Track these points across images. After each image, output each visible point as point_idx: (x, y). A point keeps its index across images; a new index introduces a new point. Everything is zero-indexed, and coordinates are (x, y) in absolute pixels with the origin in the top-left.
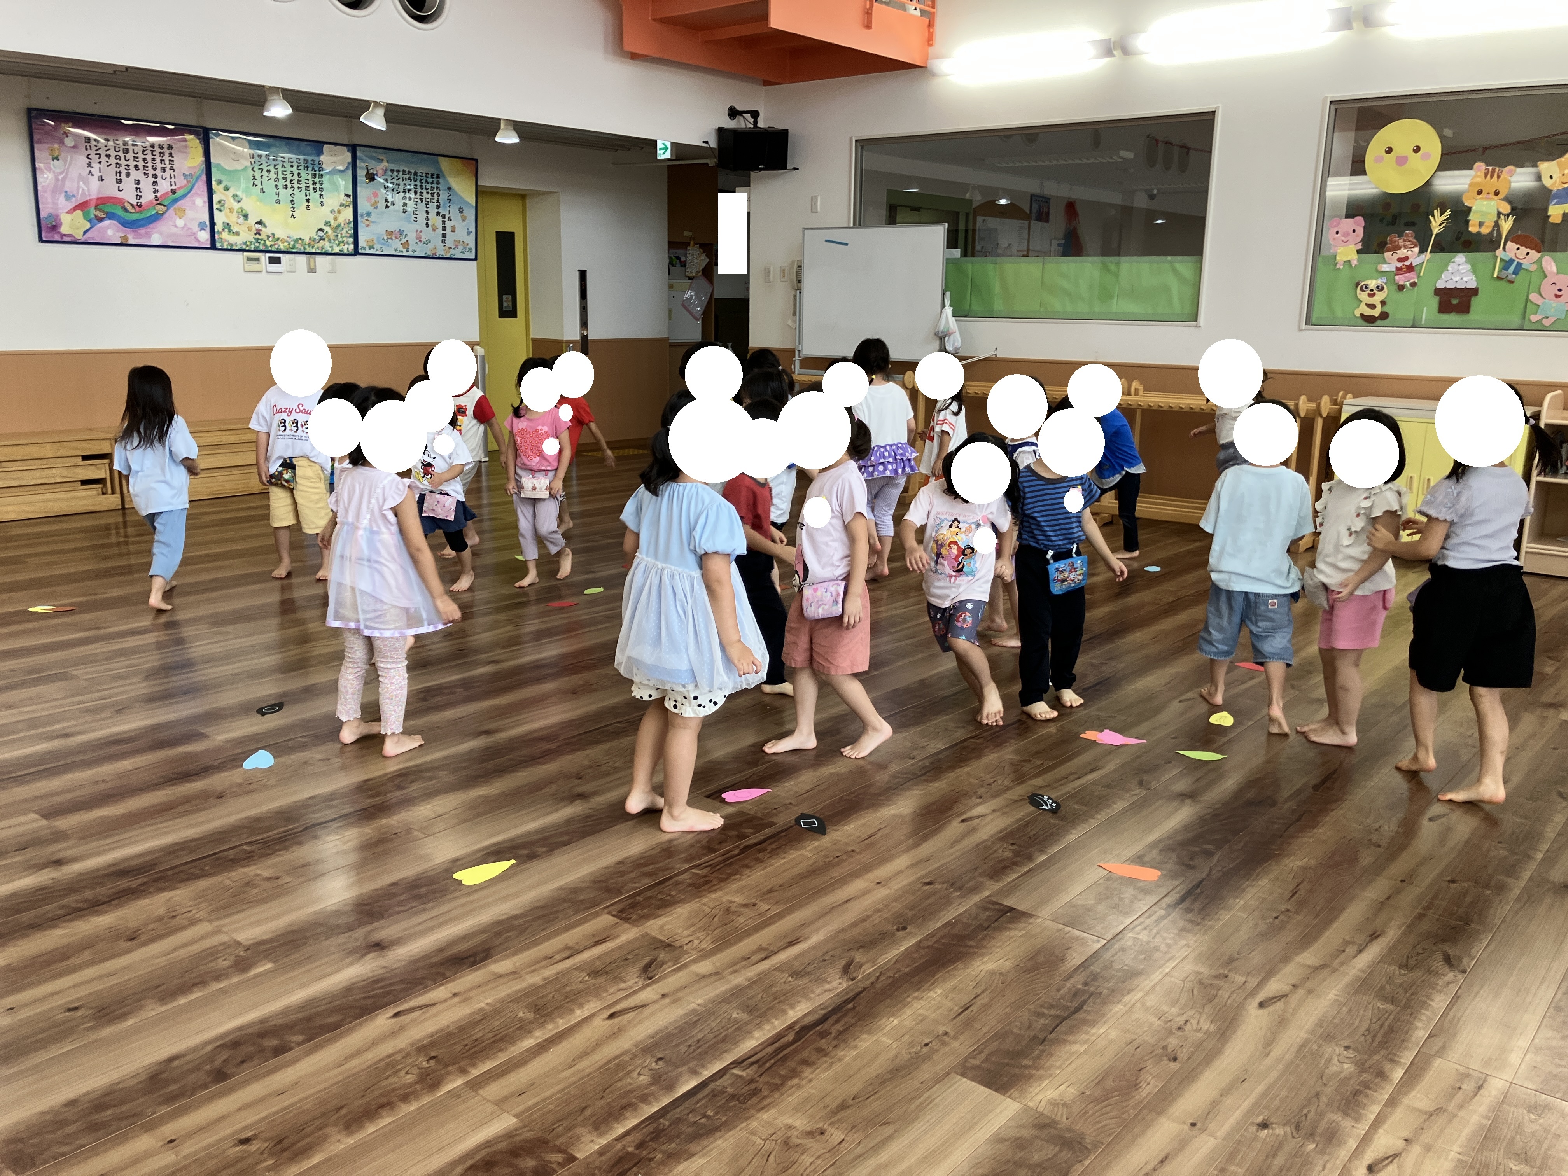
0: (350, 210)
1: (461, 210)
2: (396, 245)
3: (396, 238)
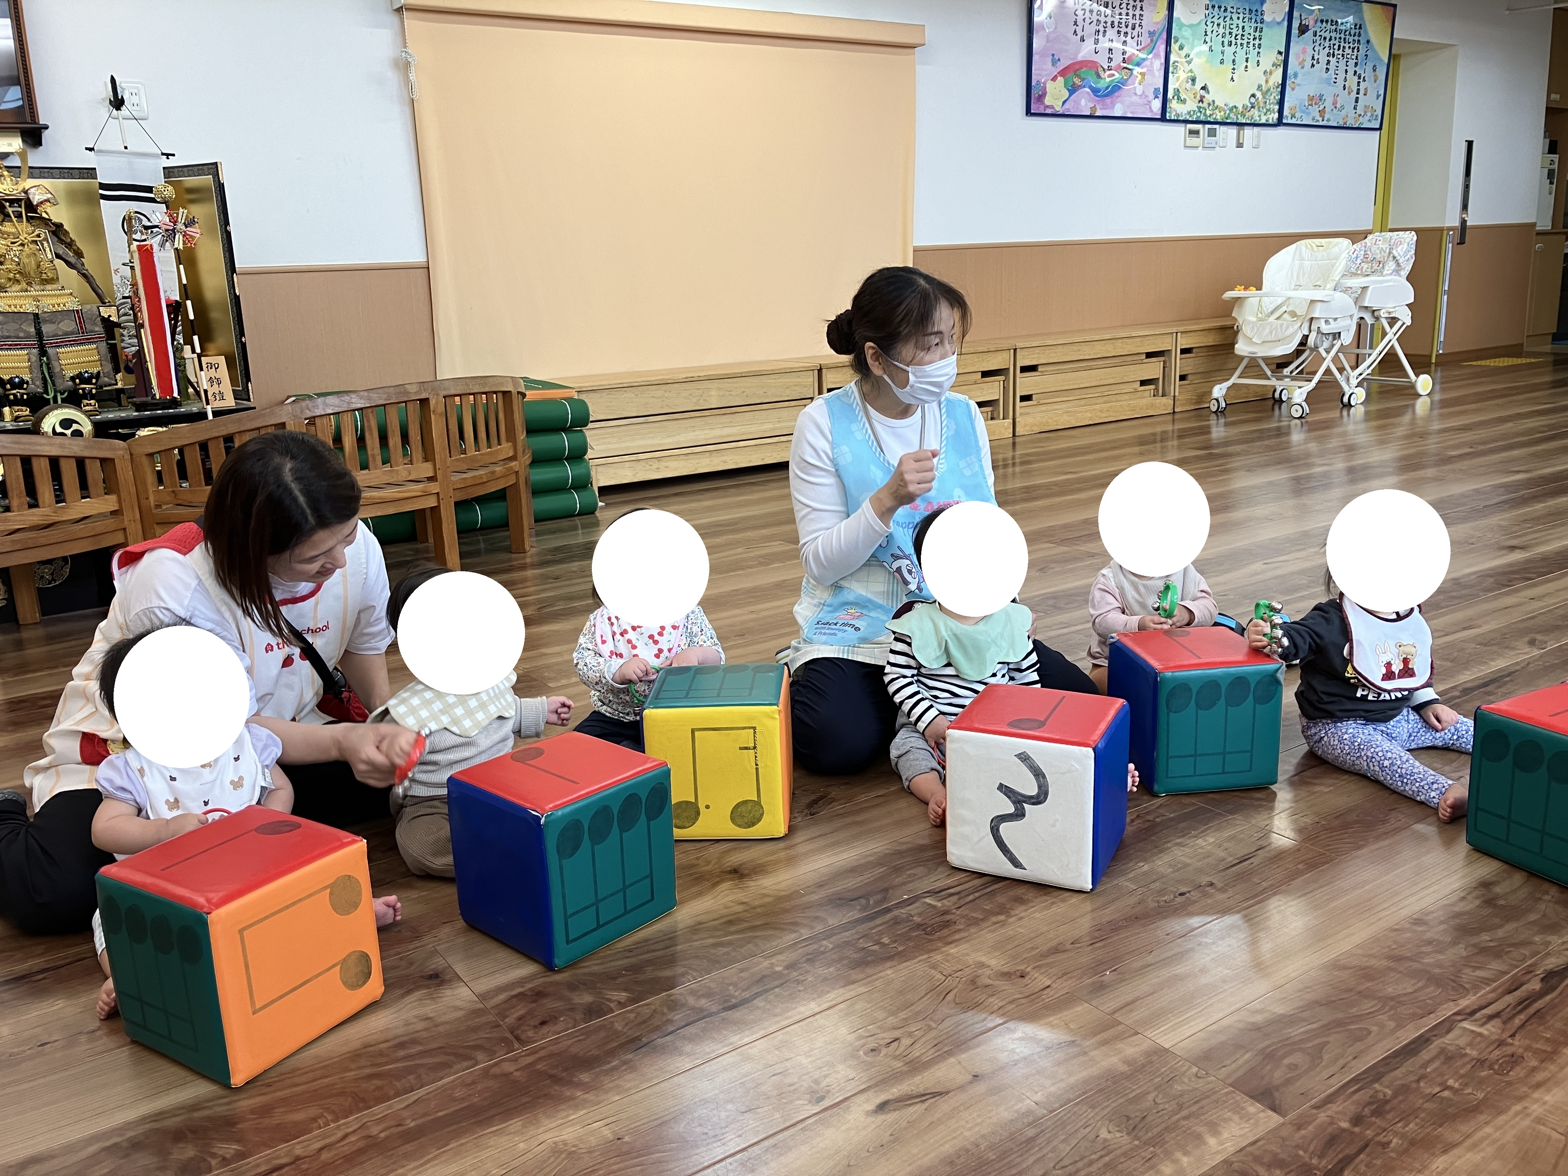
0: (1280, 70)
1: (1375, 69)
2: (1314, 113)
3: (1316, 104)
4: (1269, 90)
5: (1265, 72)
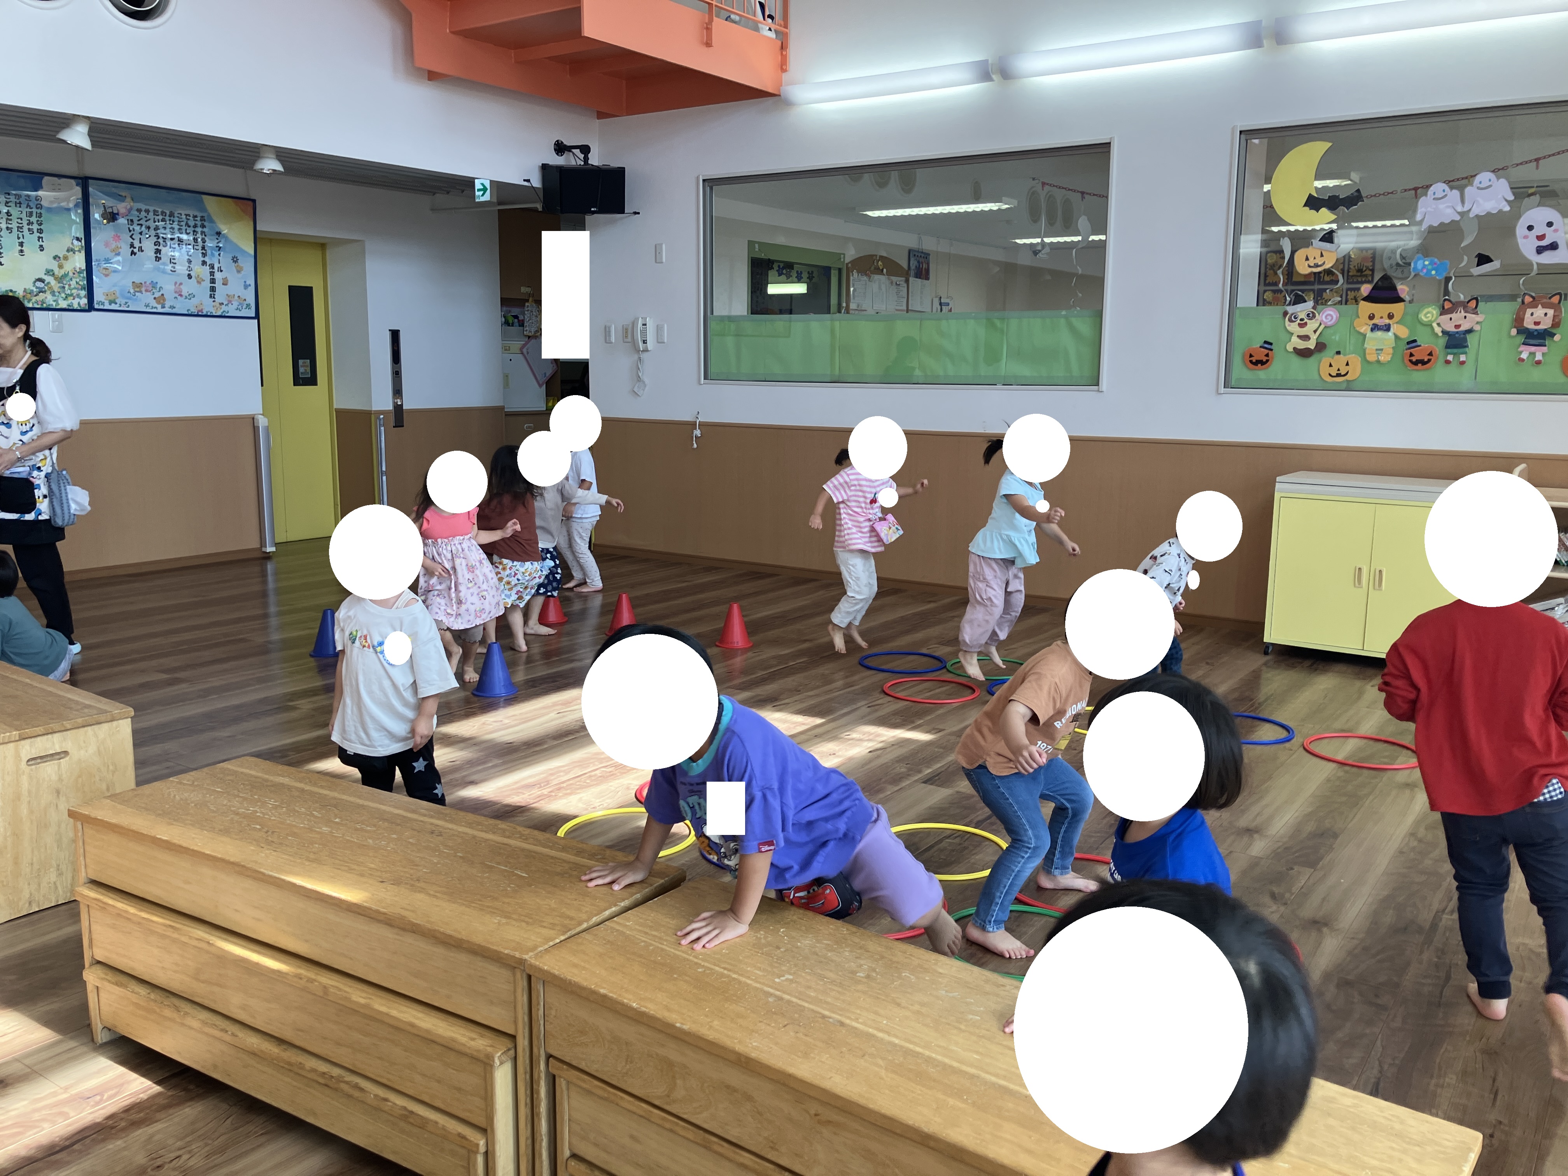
0: (81, 256)
1: (235, 260)
2: (146, 300)
3: (146, 291)
4: (66, 275)
5: (56, 257)
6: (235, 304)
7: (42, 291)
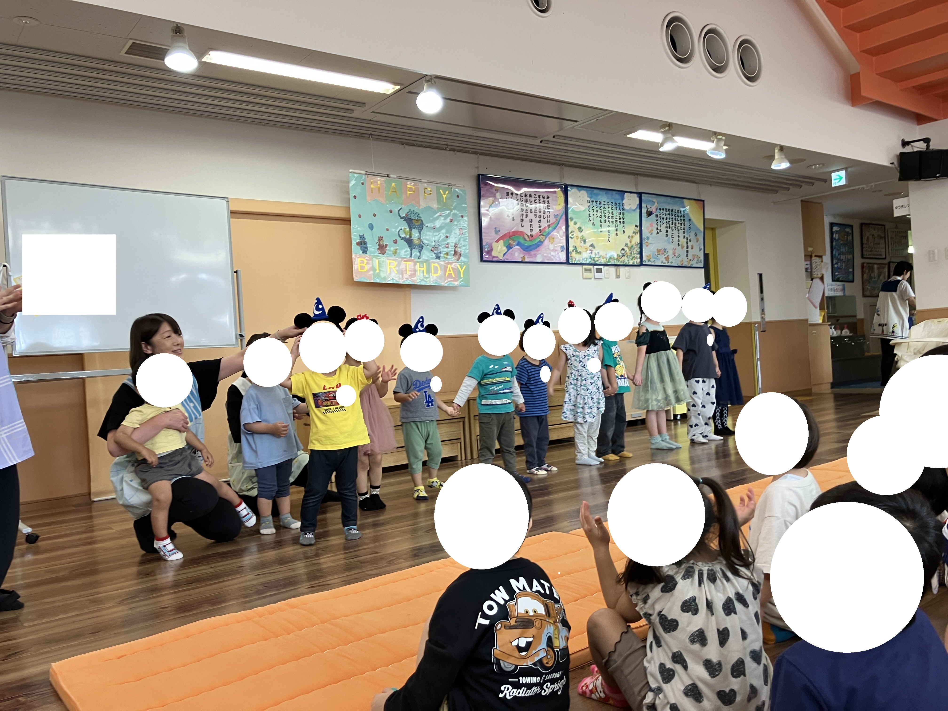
0: (638, 235)
1: (696, 235)
2: (662, 259)
3: (662, 254)
4: (632, 246)
5: (629, 237)
6: (696, 259)
7: (623, 256)
